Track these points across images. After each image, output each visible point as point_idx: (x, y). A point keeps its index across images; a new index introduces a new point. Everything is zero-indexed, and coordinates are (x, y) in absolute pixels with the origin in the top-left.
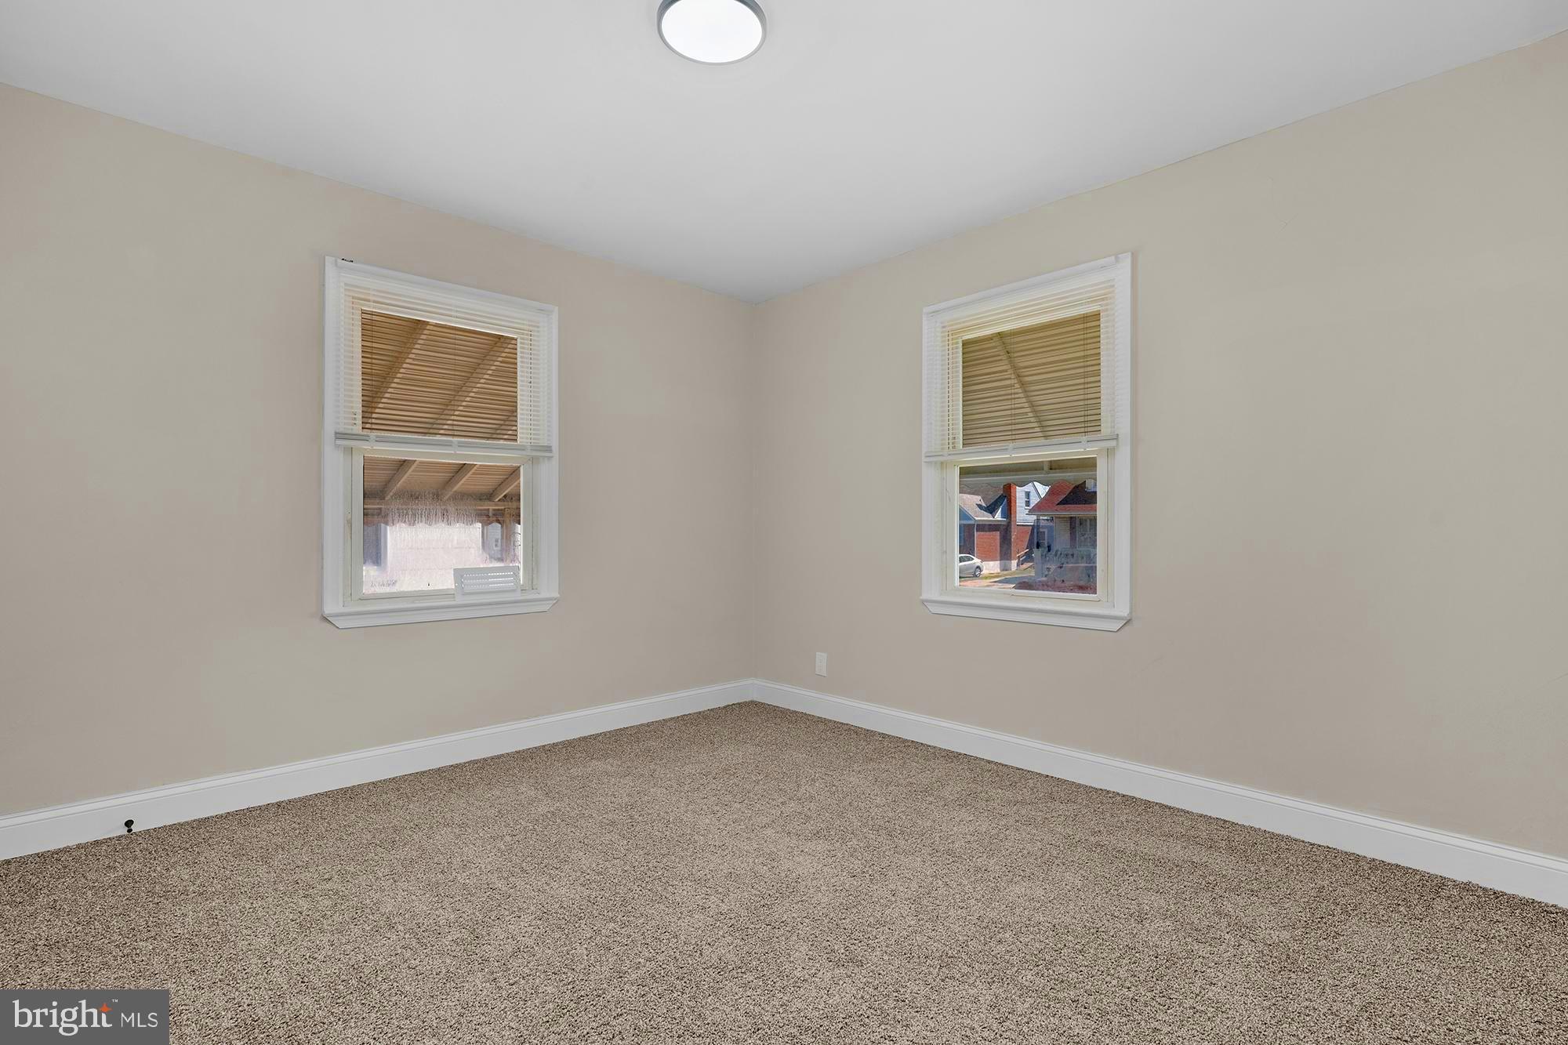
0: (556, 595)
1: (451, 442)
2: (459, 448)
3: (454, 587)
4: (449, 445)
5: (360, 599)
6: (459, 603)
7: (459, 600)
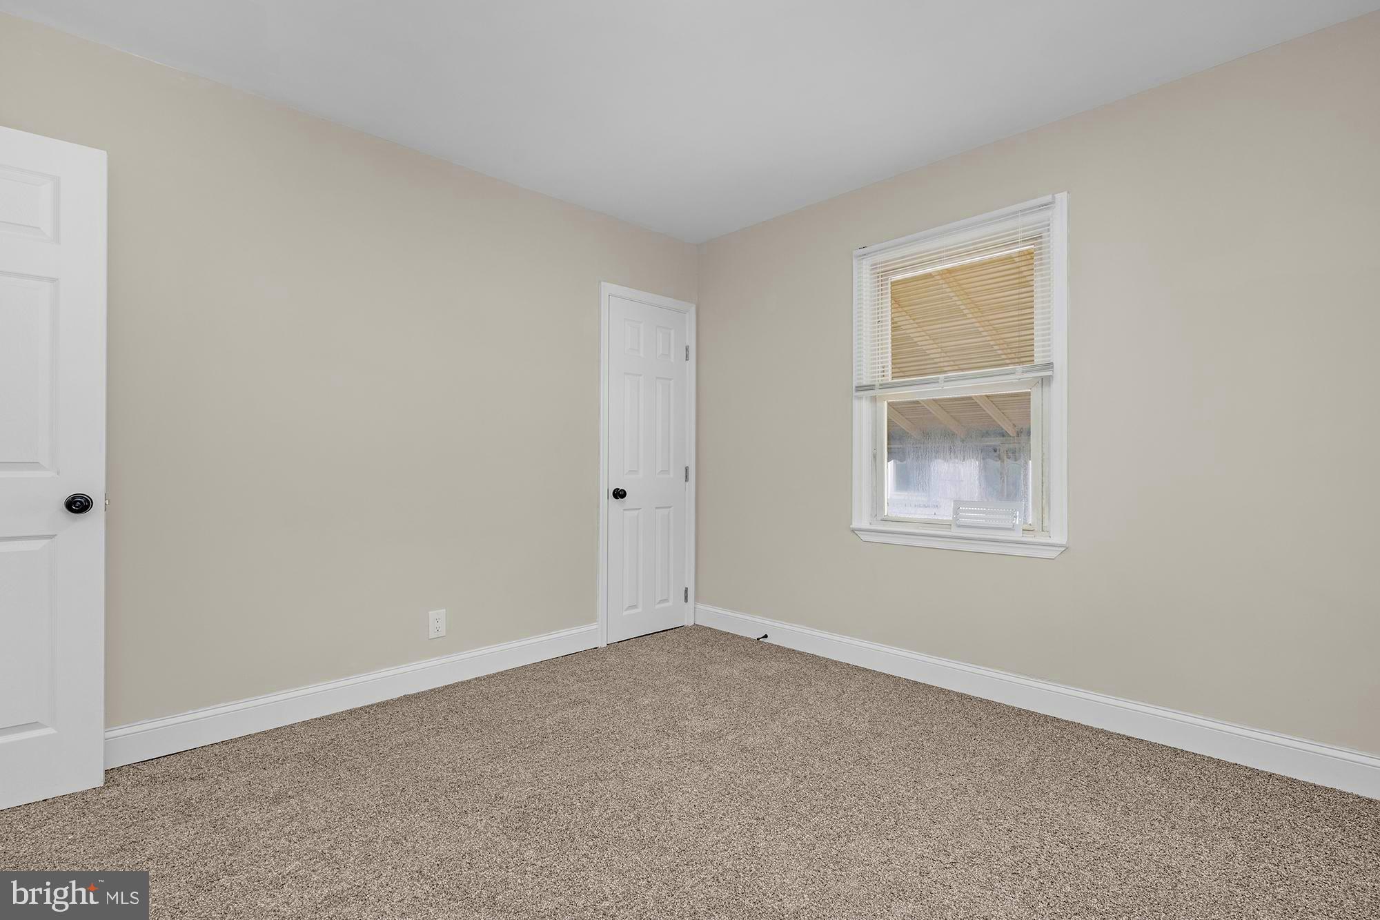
0: (1064, 541)
1: (938, 378)
2: (946, 384)
3: (951, 519)
4: (936, 381)
5: (882, 520)
6: (954, 534)
7: (955, 532)
